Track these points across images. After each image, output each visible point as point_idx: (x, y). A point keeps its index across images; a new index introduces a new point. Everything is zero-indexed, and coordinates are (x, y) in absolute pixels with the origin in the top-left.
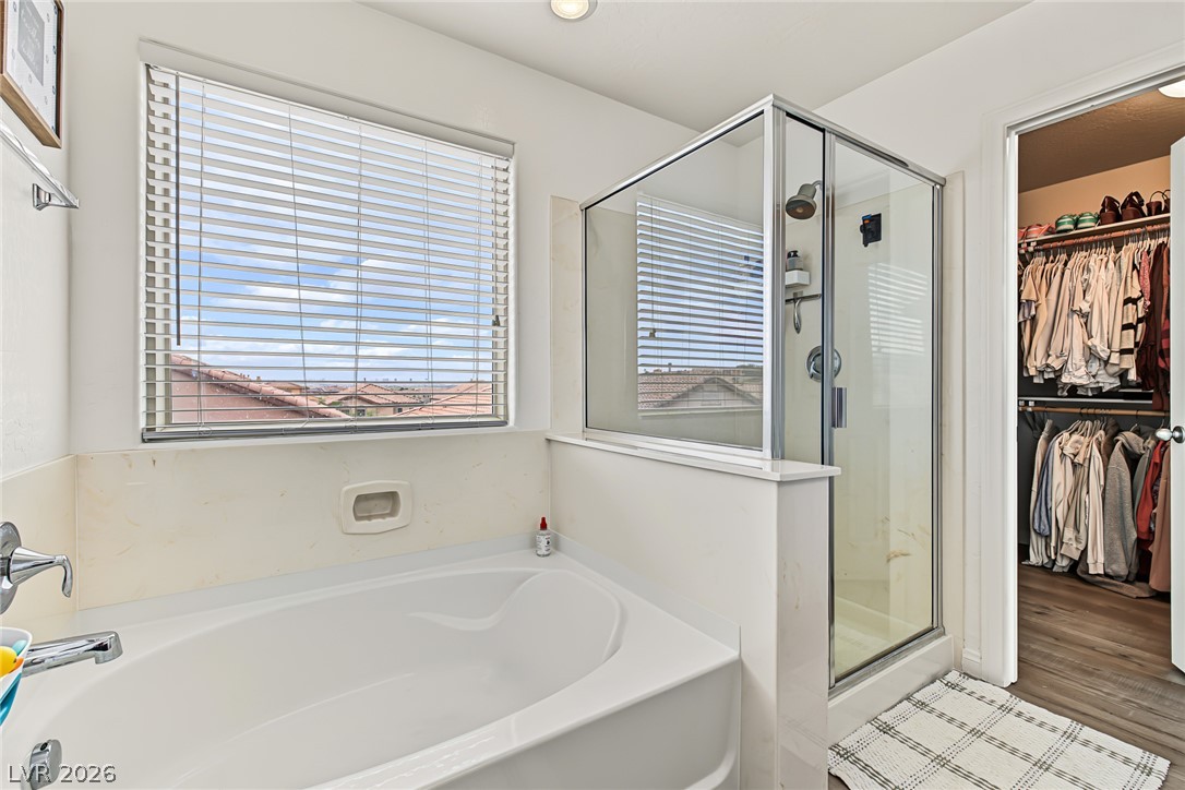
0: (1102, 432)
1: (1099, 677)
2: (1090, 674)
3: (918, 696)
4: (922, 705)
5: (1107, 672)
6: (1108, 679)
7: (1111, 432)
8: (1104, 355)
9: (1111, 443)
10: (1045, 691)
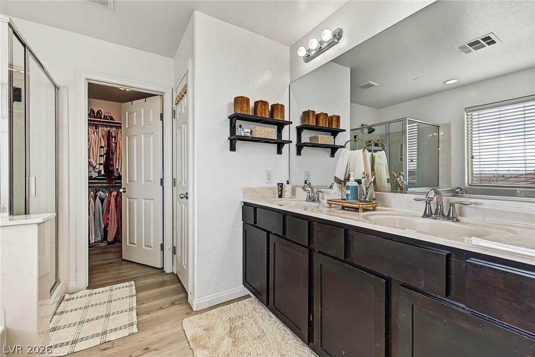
0: (92, 192)
1: (109, 271)
2: (106, 272)
3: (58, 311)
4: (62, 313)
5: (110, 269)
6: (111, 271)
7: (95, 192)
8: (94, 165)
9: (96, 197)
10: (97, 283)
